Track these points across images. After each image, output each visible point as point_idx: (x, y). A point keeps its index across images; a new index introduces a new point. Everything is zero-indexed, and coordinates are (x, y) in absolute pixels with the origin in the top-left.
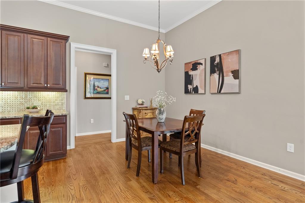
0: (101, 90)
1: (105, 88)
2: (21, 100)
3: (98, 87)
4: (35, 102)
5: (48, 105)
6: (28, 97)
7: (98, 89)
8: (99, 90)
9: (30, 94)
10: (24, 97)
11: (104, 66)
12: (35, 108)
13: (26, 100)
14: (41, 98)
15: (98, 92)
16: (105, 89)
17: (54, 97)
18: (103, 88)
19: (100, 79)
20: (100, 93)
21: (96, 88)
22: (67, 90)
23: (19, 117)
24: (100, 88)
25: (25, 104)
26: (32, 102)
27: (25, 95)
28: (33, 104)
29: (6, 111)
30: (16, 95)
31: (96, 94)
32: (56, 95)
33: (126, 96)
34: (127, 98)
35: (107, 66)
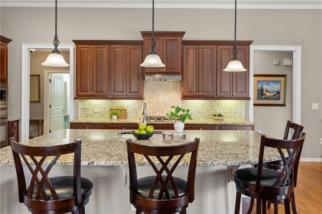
0: (270, 95)
1: (276, 91)
2: (207, 108)
3: (267, 91)
4: (218, 109)
5: (229, 113)
6: (213, 104)
7: (266, 93)
8: (268, 95)
9: (214, 102)
10: (209, 105)
11: (275, 65)
12: (220, 115)
13: (211, 108)
14: (222, 106)
15: (266, 98)
16: (275, 94)
17: (234, 105)
18: (273, 92)
19: (269, 81)
20: (269, 98)
21: (264, 92)
22: (250, 98)
23: (217, 124)
24: (270, 92)
25: (210, 111)
26: (215, 110)
27: (210, 102)
28: (216, 111)
29: (196, 117)
30: (204, 103)
31: (264, 99)
32: (236, 103)
33: (313, 104)
34: (315, 106)
35: (278, 64)
